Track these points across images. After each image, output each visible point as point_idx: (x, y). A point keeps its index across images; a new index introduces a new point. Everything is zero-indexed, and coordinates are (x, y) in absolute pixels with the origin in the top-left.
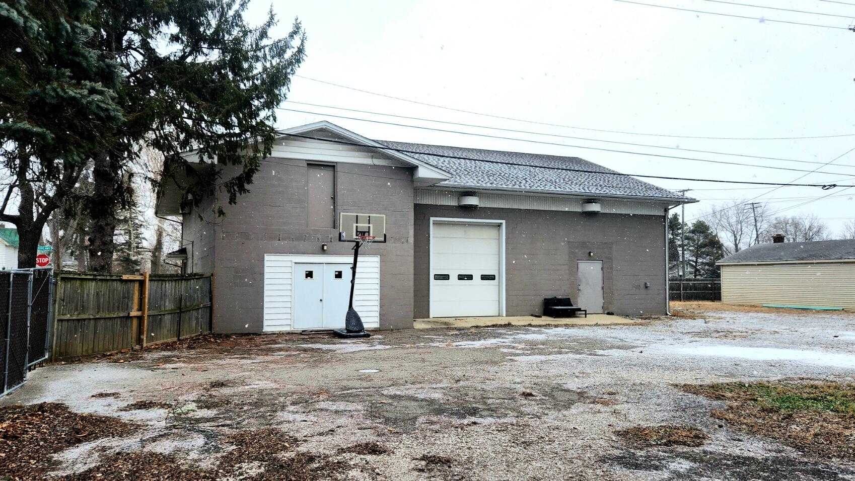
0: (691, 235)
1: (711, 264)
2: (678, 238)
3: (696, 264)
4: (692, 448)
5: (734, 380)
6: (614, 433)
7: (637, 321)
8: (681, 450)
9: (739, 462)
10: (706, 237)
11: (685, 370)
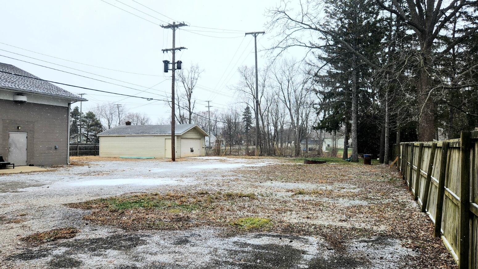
0: (85, 119)
1: (95, 136)
2: (78, 120)
3: (87, 135)
4: (68, 240)
5: (99, 198)
6: (20, 240)
7: (49, 169)
8: (62, 242)
9: (93, 242)
10: (93, 121)
11: (73, 195)
